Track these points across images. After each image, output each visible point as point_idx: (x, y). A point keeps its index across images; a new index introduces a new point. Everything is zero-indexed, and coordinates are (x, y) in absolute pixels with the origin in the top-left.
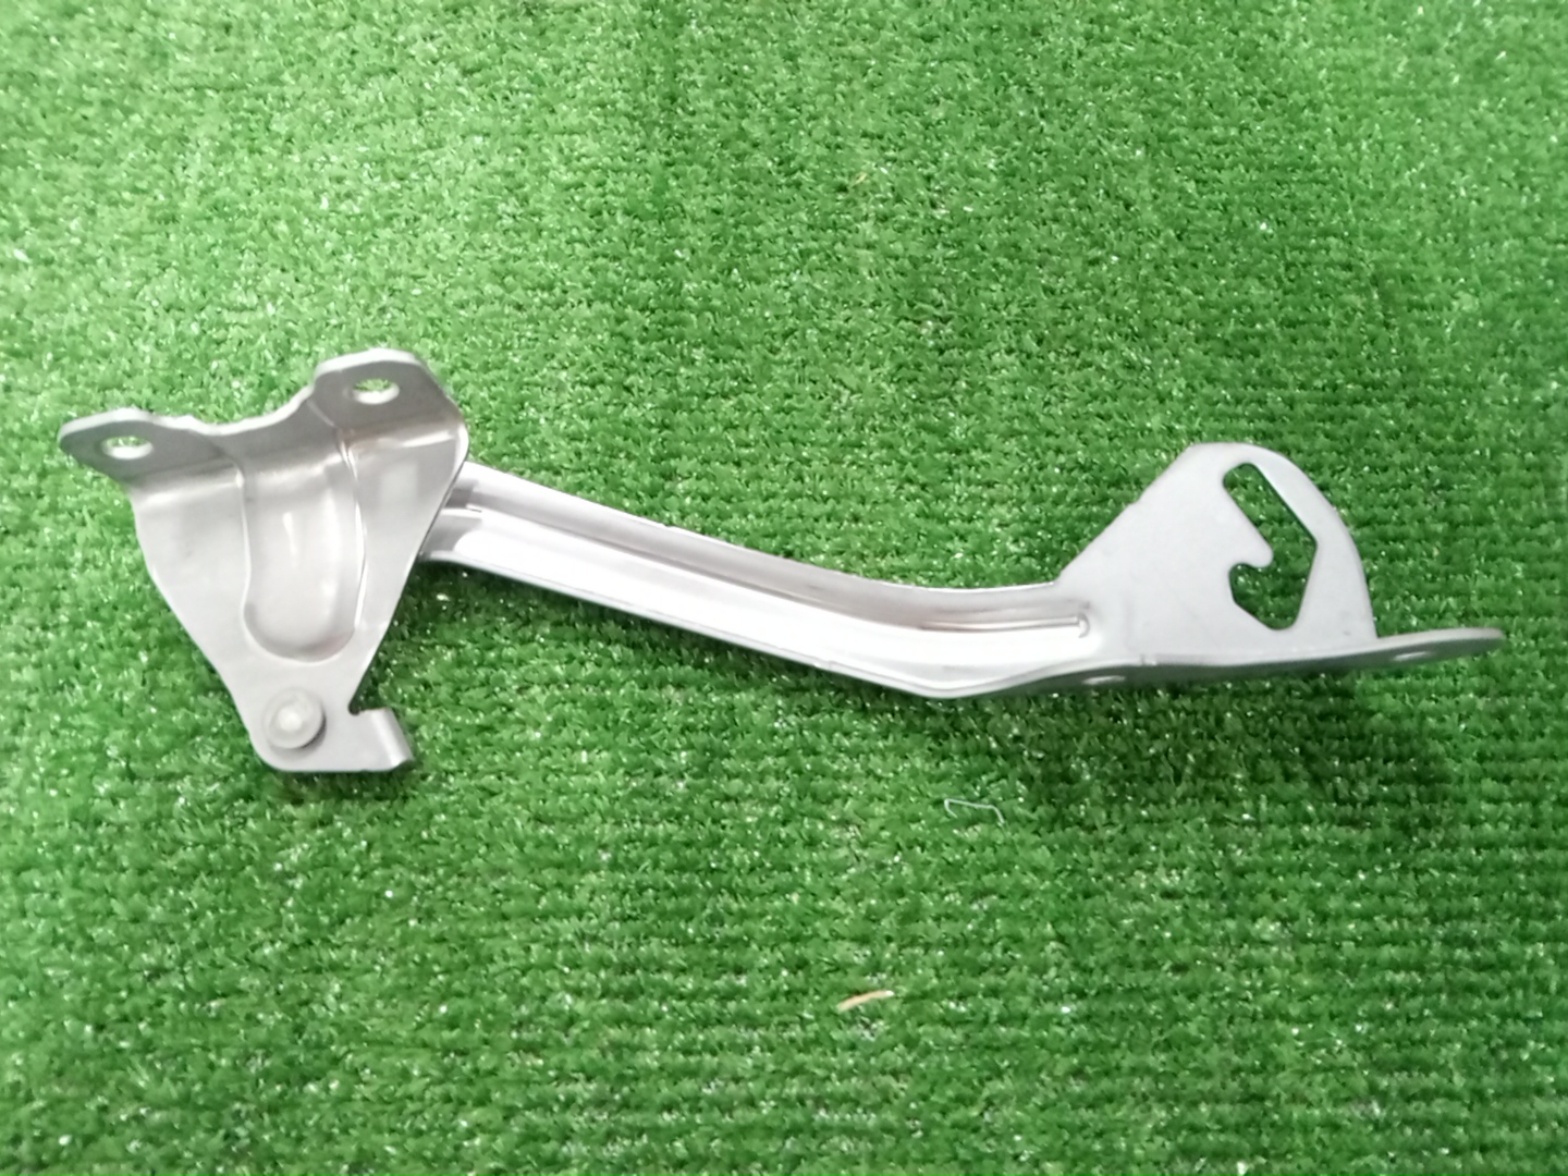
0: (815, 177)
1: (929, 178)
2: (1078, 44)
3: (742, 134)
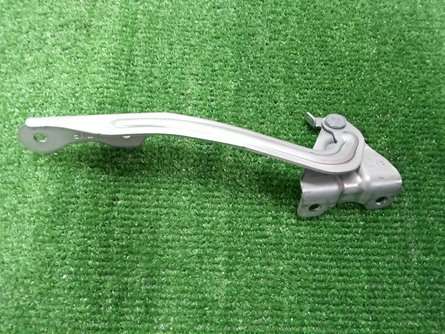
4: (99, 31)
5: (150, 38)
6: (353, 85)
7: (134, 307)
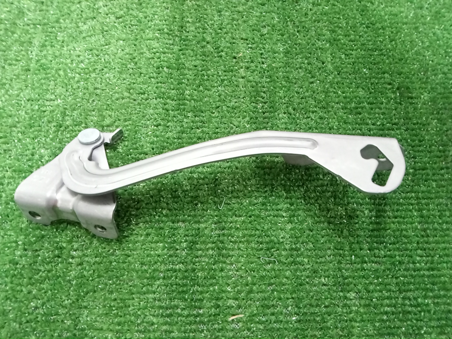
0: (226, 54)
1: (262, 54)
2: (310, 6)
3: (204, 39)
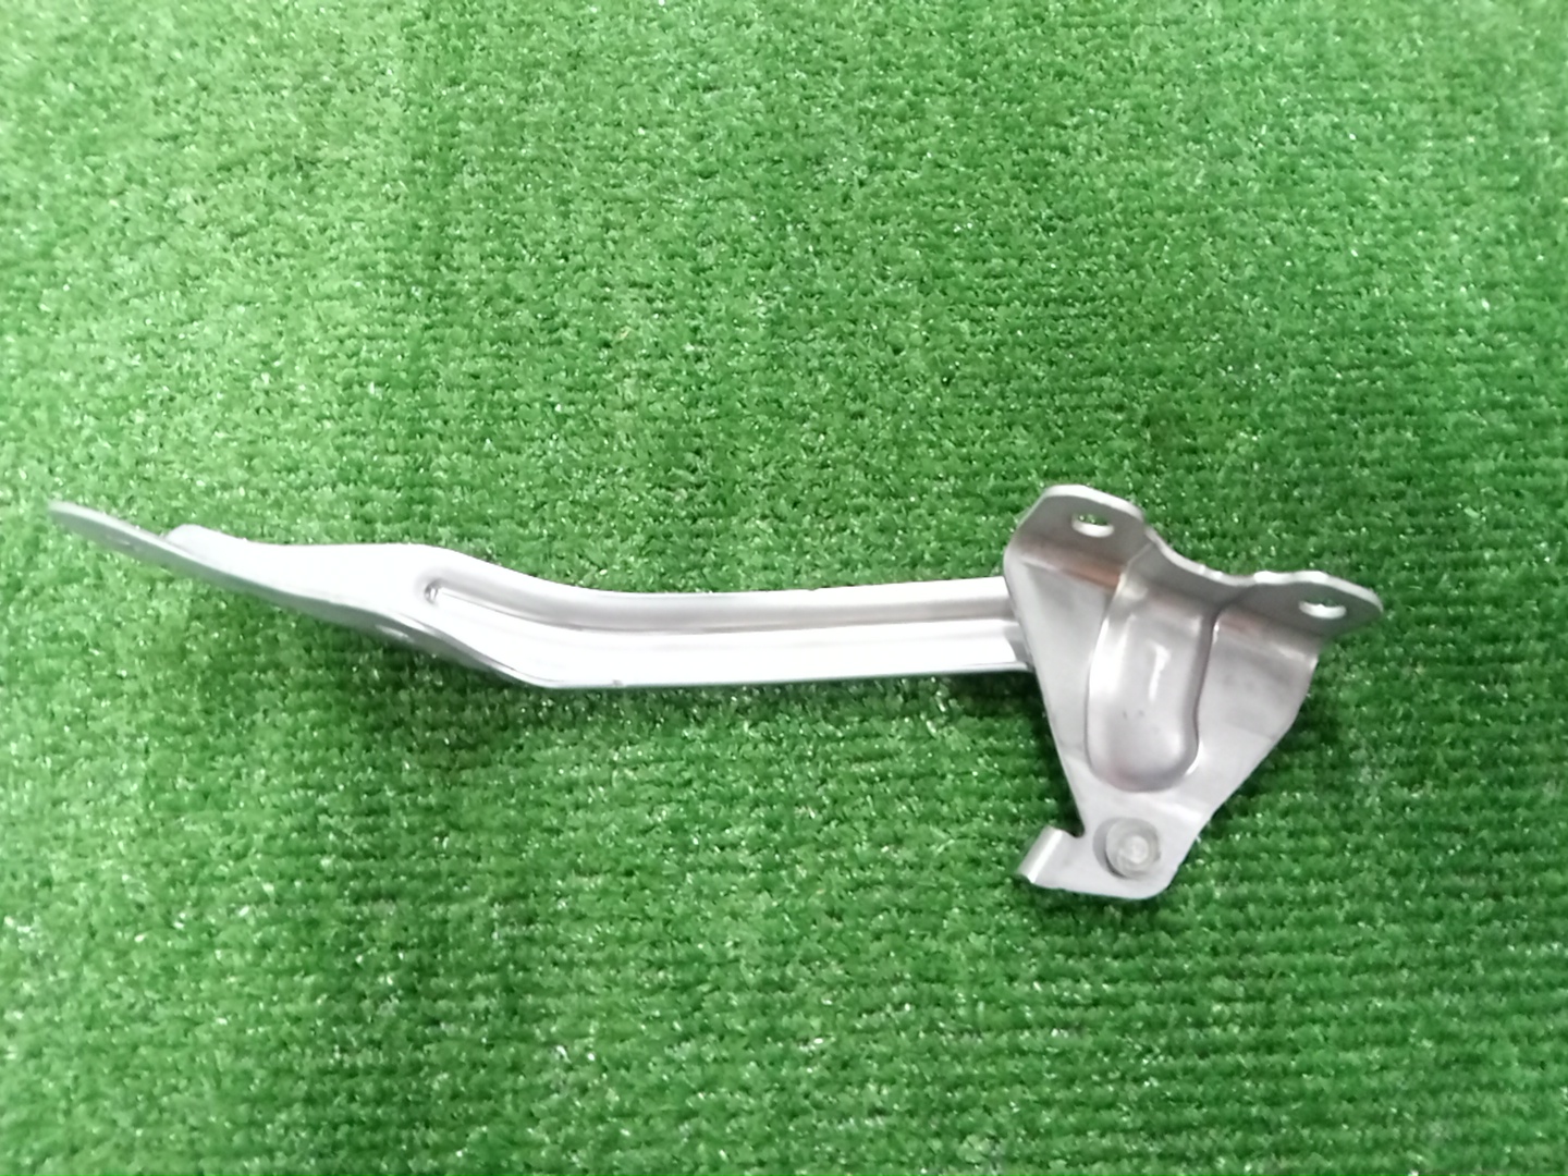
4: (341, 175)
5: (498, 188)
6: (1137, 283)
7: (471, 996)
